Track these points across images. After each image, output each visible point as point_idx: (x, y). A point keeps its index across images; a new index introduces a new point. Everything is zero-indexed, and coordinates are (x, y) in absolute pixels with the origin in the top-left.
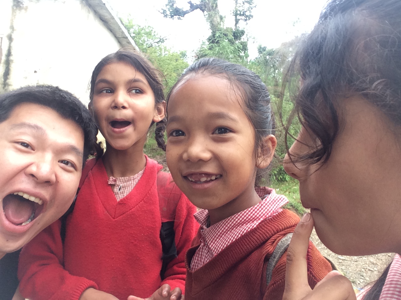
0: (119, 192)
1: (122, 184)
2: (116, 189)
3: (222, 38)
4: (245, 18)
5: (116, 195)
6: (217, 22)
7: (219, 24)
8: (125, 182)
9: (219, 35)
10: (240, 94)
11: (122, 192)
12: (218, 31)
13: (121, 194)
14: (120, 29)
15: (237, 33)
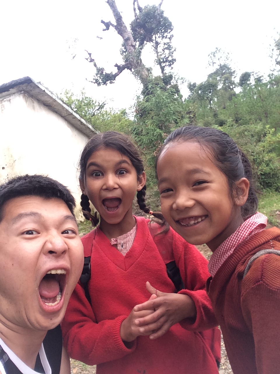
0: (123, 249)
1: (123, 241)
2: (119, 246)
3: (155, 88)
4: (169, 64)
5: (121, 252)
6: (145, 75)
7: (147, 76)
8: (125, 239)
9: (151, 86)
10: (210, 151)
11: (125, 248)
12: (149, 83)
13: (125, 250)
14: (64, 108)
15: (165, 79)
